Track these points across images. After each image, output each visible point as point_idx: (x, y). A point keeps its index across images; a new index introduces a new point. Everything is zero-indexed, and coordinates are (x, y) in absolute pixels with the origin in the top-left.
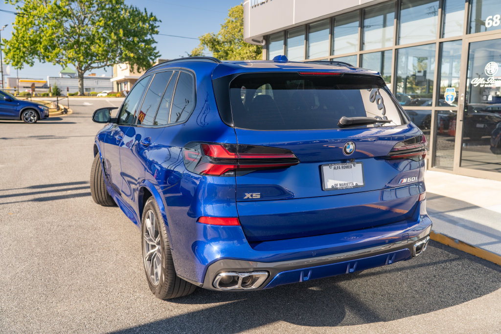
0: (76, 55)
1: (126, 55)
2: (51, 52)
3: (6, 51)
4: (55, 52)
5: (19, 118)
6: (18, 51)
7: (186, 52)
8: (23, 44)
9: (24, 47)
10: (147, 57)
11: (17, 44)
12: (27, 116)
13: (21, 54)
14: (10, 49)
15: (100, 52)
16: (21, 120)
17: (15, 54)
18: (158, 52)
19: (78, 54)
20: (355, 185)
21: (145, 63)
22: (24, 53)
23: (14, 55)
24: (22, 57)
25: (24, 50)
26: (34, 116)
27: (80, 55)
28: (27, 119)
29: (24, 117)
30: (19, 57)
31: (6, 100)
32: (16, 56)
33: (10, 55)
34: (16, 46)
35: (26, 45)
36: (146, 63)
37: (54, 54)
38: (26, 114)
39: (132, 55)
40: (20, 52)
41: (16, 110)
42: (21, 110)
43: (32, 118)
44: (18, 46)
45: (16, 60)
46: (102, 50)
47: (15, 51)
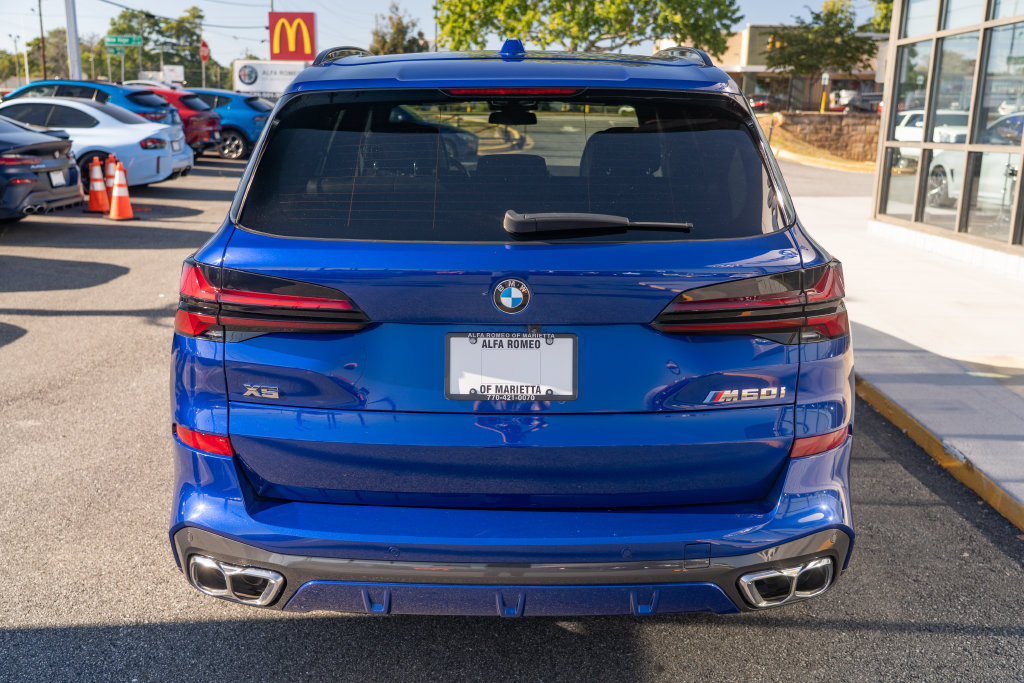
0: (564, 24)
1: (666, 19)
2: (519, 20)
3: (443, 21)
4: (525, 19)
6: (461, 20)
7: (806, 7)
8: (470, 6)
9: (472, 11)
10: (711, 21)
11: (460, 5)
13: (466, 26)
14: (448, 17)
15: (612, 16)
18: (738, 10)
19: (569, 22)
20: (543, 393)
21: (708, 36)
22: (471, 23)
23: (454, 27)
24: (467, 32)
25: (473, 17)
27: (572, 24)
30: (463, 33)
32: (457, 31)
33: (448, 27)
34: (458, 10)
35: (475, 7)
36: (712, 37)
37: (524, 23)
39: (678, 18)
40: (464, 21)
44: (462, 10)
45: (457, 38)
46: (616, 11)
47: (455, 21)
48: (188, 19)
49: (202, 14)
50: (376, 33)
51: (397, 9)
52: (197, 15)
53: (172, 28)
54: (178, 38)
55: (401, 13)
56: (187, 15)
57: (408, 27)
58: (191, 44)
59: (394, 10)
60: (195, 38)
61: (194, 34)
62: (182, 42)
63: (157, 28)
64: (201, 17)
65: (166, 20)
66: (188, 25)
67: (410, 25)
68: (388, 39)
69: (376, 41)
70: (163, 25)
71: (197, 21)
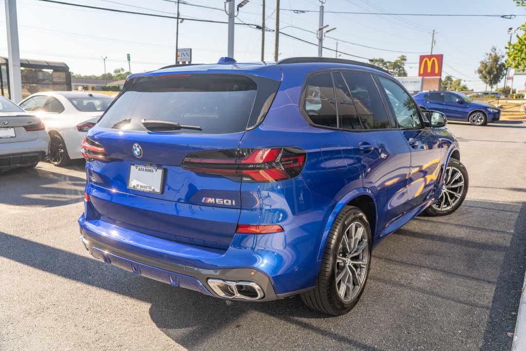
3: (510, 54)
5: (467, 120)
6: (520, 53)
11: (520, 46)
12: (475, 119)
14: (513, 52)
16: (468, 121)
17: (516, 57)
26: (481, 119)
28: (474, 121)
29: (471, 119)
31: (458, 102)
33: (512, 57)
34: (519, 48)
38: (474, 117)
41: (465, 112)
42: (470, 112)
43: (479, 120)
44: (521, 48)
47: (517, 54)
48: (399, 61)
49: (405, 58)
50: (482, 63)
51: (495, 50)
52: (403, 59)
53: (392, 65)
54: (394, 69)
55: (497, 51)
56: (399, 59)
57: (499, 58)
58: (399, 71)
59: (493, 50)
60: (401, 69)
61: (401, 67)
62: (395, 71)
63: (385, 66)
64: (405, 60)
65: (389, 62)
66: (399, 64)
67: (501, 57)
68: (489, 65)
69: (482, 66)
70: (388, 64)
71: (403, 61)
